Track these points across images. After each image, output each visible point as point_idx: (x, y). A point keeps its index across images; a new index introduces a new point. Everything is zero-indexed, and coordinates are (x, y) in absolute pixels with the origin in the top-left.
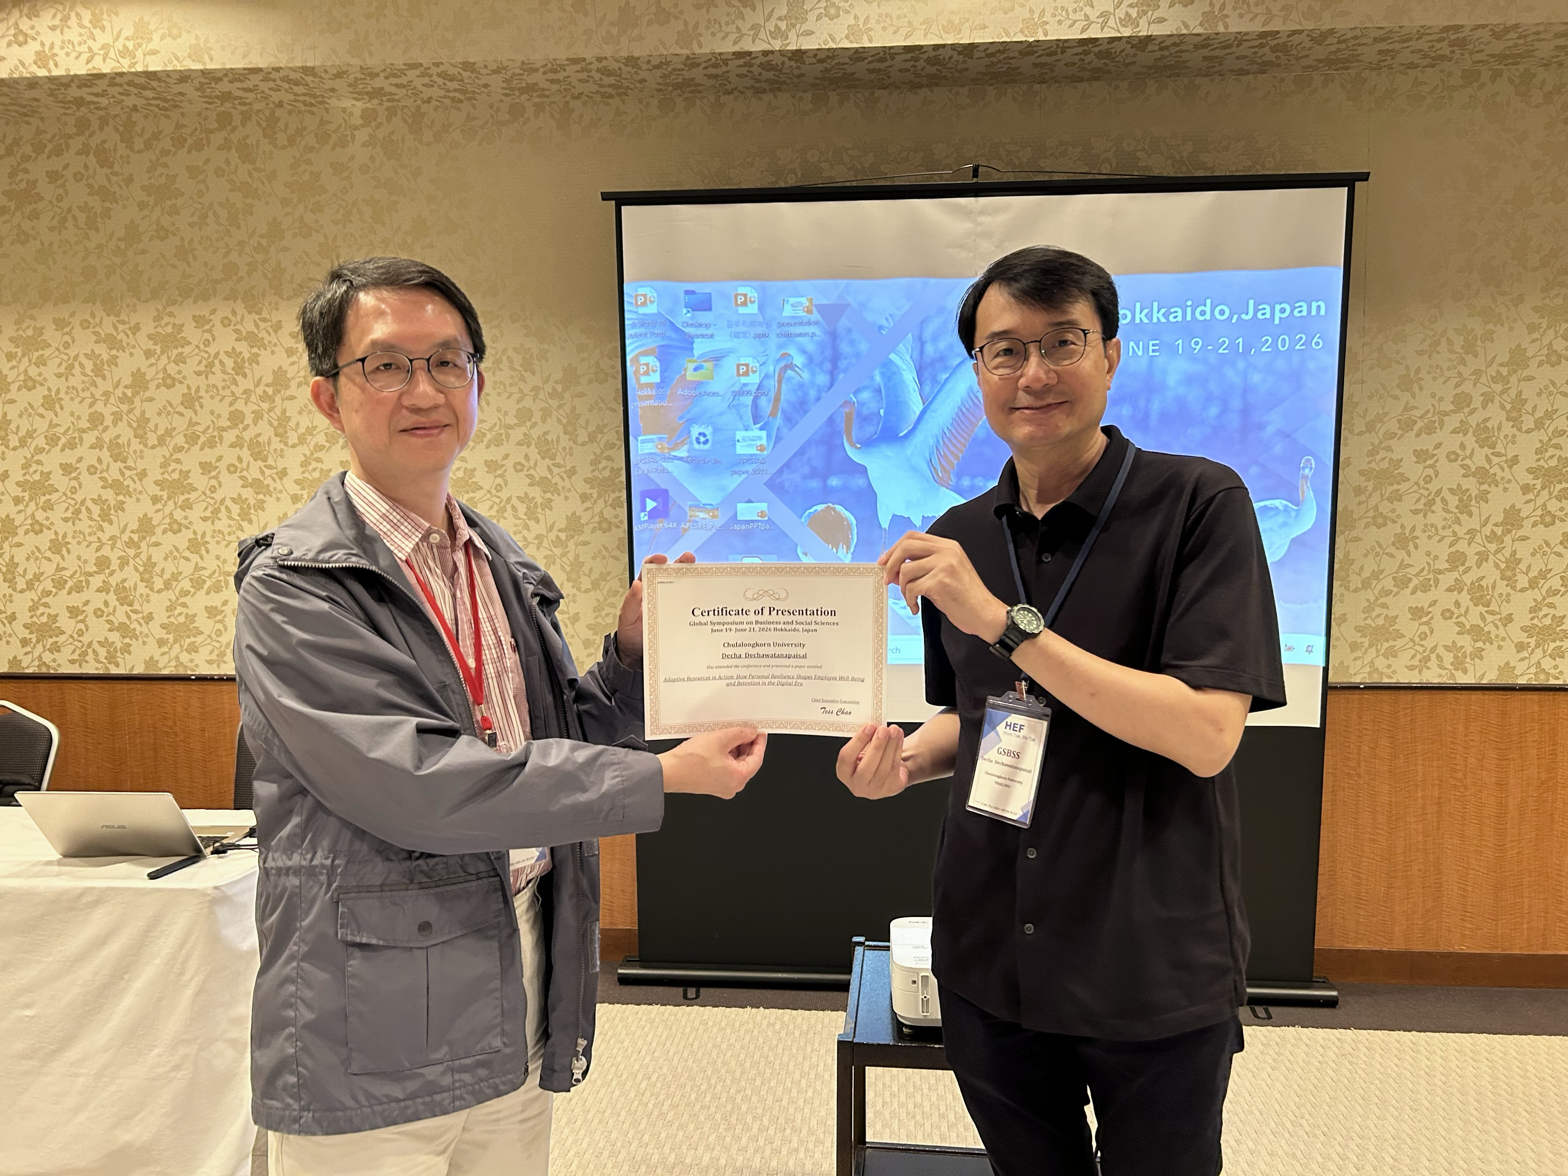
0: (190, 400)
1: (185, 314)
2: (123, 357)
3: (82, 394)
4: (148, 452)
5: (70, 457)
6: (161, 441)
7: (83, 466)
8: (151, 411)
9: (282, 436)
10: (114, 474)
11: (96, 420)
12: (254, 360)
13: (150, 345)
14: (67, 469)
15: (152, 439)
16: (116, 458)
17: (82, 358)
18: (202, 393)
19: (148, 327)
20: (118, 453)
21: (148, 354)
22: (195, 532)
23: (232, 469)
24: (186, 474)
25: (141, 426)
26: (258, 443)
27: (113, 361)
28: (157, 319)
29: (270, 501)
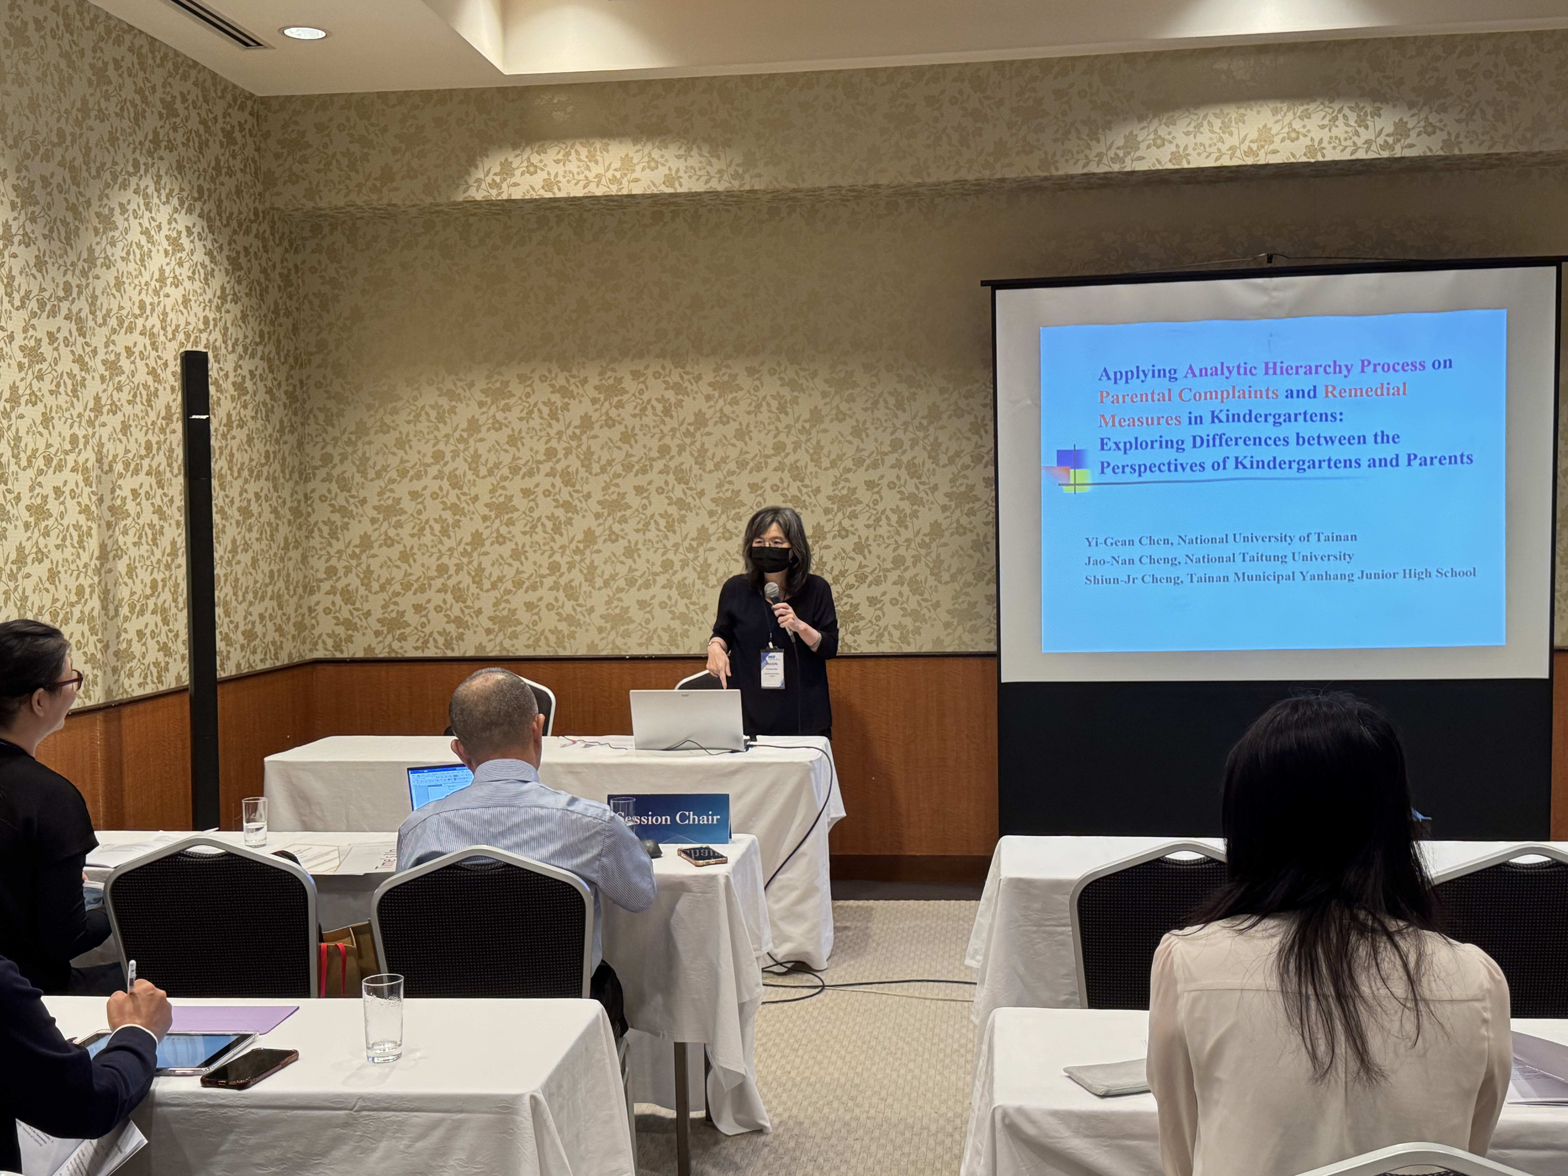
0: (627, 437)
1: (624, 370)
2: (573, 403)
3: (539, 434)
4: (592, 479)
5: (529, 483)
6: (603, 470)
7: (539, 491)
8: (595, 446)
9: (701, 464)
10: (564, 496)
11: (551, 453)
12: (679, 404)
13: (596, 394)
14: (526, 493)
15: (596, 468)
16: (567, 483)
17: (540, 405)
18: (637, 431)
19: (594, 380)
20: (568, 479)
21: (594, 401)
22: (629, 541)
23: (660, 491)
24: (623, 496)
25: (587, 459)
26: (682, 470)
27: (566, 407)
28: (601, 374)
29: (691, 516)
